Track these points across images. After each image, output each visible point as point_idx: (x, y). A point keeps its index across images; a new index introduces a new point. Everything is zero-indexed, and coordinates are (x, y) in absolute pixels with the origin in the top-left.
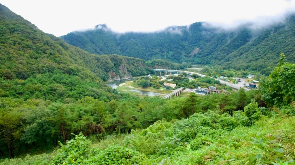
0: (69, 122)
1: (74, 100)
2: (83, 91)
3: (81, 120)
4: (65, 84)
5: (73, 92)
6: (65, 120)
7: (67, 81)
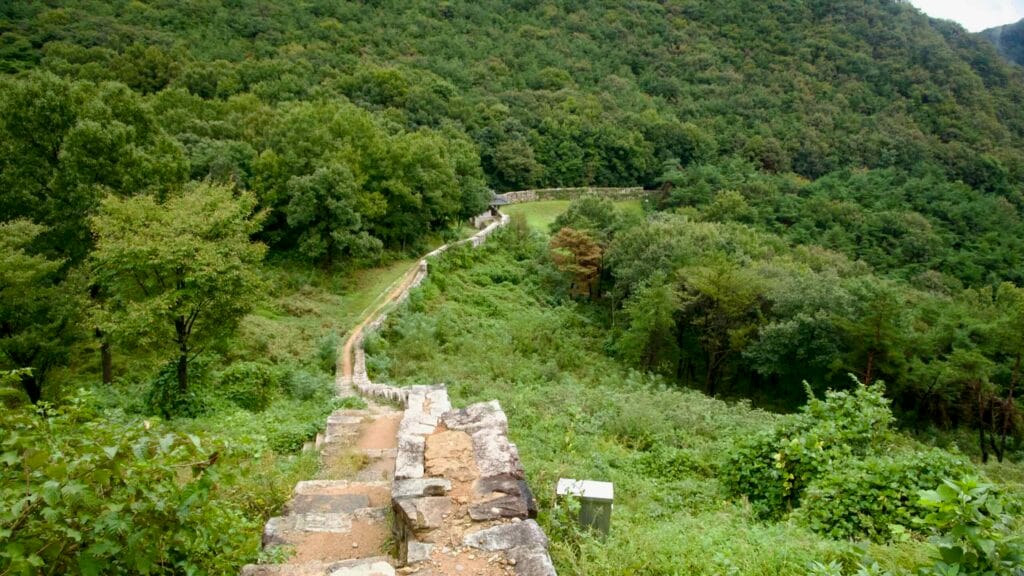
0: (896, 354)
1: (959, 284)
2: (1005, 261)
3: (945, 360)
4: (944, 217)
5: (964, 253)
6: (888, 342)
7: (955, 211)
